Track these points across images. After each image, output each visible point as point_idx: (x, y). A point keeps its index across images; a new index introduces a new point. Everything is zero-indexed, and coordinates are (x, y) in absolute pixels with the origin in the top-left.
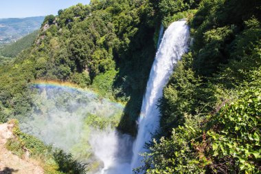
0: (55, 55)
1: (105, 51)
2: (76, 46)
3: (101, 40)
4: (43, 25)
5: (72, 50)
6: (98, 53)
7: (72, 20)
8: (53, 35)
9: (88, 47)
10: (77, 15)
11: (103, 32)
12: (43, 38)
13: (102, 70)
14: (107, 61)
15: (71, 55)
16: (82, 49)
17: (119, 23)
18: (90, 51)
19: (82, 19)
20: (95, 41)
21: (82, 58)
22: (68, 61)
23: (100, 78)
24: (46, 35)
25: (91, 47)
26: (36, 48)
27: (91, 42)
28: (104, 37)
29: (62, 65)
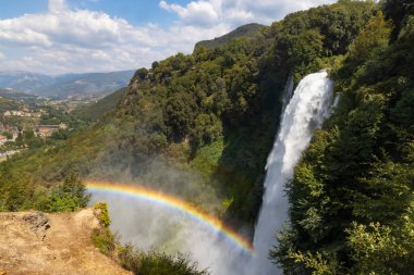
0: (147, 119)
1: (212, 114)
2: (174, 108)
3: (208, 100)
4: (132, 82)
5: (170, 113)
6: (202, 117)
7: (170, 75)
8: (145, 93)
9: (189, 109)
10: (176, 68)
11: (210, 90)
12: (131, 97)
13: (207, 140)
14: (213, 128)
15: (167, 120)
16: (182, 112)
17: (232, 78)
18: (192, 114)
19: (183, 73)
20: (199, 102)
21: (182, 123)
22: (164, 127)
23: (204, 151)
24: (136, 93)
25: (194, 109)
26: (123, 111)
27: (193, 102)
28: (211, 97)
29: (156, 133)
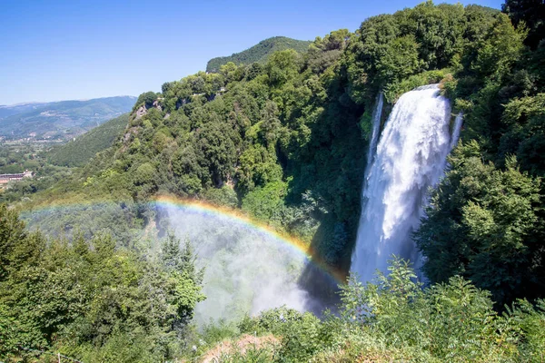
0: (171, 158)
1: (263, 149)
2: (211, 142)
3: (252, 131)
4: (135, 110)
5: (204, 149)
6: (251, 153)
7: (189, 100)
8: (155, 125)
9: (231, 143)
11: (255, 117)
12: (135, 130)
13: (259, 181)
14: (266, 165)
15: (202, 157)
16: (223, 147)
17: (285, 101)
18: (234, 150)
19: (210, 97)
20: (242, 133)
21: (222, 162)
22: (196, 167)
23: (256, 195)
24: (141, 125)
25: (236, 143)
26: (124, 149)
27: (235, 133)
28: (257, 126)
29: (187, 176)
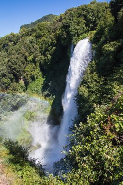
1: (34, 65)
2: (12, 64)
3: (30, 58)
5: (10, 67)
6: (29, 67)
7: (8, 45)
9: (21, 63)
10: (11, 41)
11: (31, 52)
13: (33, 79)
14: (35, 72)
15: (9, 70)
16: (17, 65)
17: (42, 45)
18: (23, 66)
19: (15, 44)
20: (26, 59)
21: (18, 72)
22: (8, 74)
23: (32, 85)
25: (24, 63)
27: (23, 59)
28: (32, 56)
29: (4, 78)
